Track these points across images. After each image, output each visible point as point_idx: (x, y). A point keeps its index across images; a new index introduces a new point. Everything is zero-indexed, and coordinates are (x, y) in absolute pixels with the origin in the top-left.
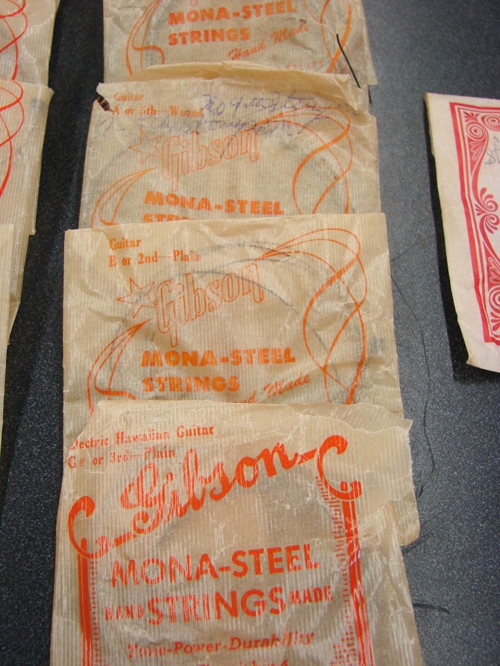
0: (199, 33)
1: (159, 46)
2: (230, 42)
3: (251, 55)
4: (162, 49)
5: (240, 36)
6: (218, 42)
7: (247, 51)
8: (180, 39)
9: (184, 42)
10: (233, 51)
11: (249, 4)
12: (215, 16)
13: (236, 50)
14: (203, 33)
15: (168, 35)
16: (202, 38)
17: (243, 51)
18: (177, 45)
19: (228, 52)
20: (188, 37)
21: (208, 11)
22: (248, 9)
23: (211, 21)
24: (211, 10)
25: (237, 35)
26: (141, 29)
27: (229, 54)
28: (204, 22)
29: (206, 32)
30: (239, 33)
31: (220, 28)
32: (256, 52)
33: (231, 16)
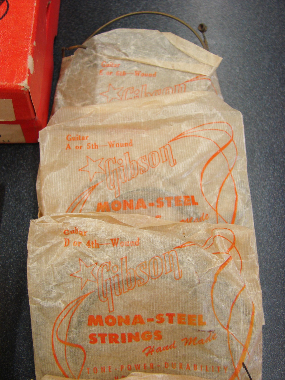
0: (116, 336)
1: (81, 344)
2: (145, 341)
3: (163, 352)
4: (84, 347)
5: (154, 336)
6: (134, 342)
7: (160, 348)
8: (99, 339)
9: (103, 341)
10: (147, 348)
11: (163, 313)
12: (131, 321)
13: (150, 347)
14: (120, 336)
15: (89, 334)
16: (119, 340)
17: (156, 348)
18: (97, 343)
19: (143, 349)
20: (107, 338)
21: (124, 317)
22: (161, 316)
23: (127, 326)
24: (128, 317)
25: (151, 336)
26: (63, 322)
27: (144, 351)
28: (121, 327)
29: (123, 335)
30: (153, 334)
31: (136, 331)
32: (167, 349)
33: (146, 321)
